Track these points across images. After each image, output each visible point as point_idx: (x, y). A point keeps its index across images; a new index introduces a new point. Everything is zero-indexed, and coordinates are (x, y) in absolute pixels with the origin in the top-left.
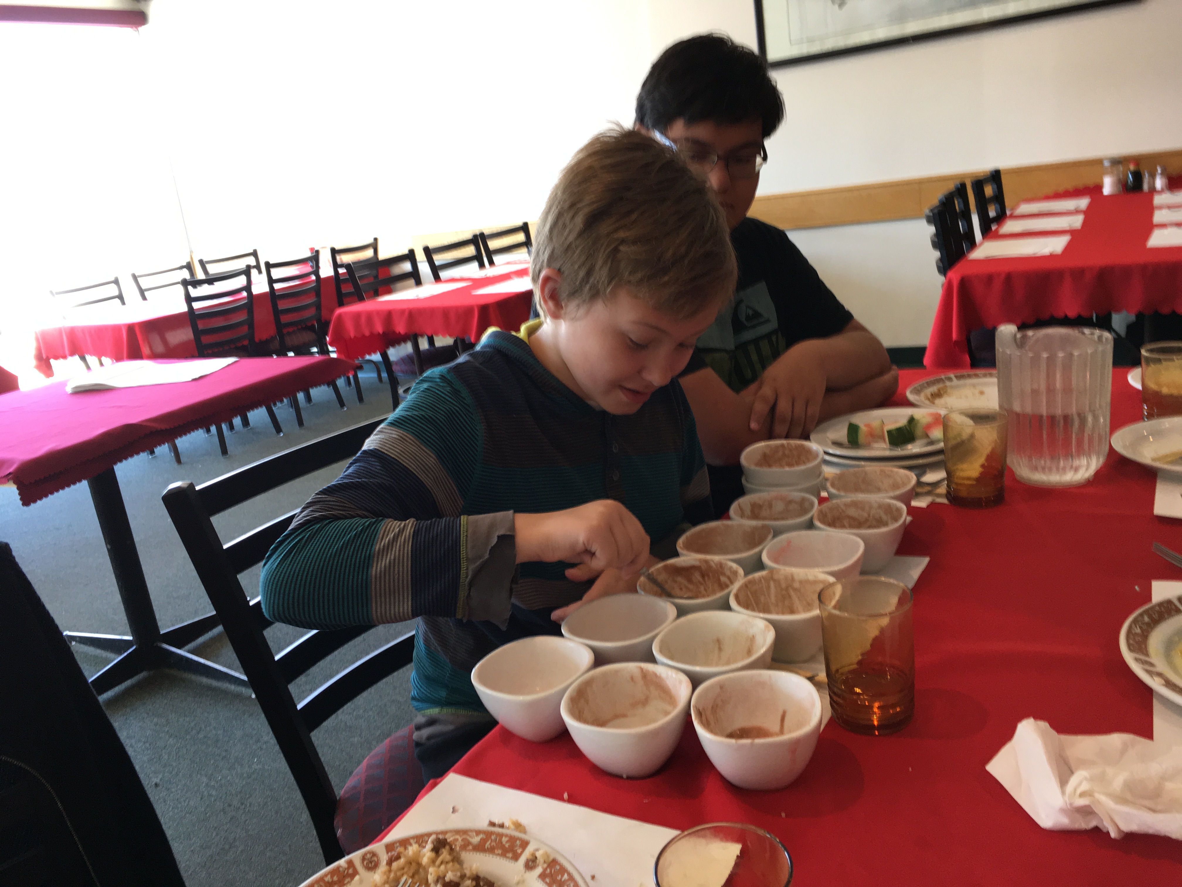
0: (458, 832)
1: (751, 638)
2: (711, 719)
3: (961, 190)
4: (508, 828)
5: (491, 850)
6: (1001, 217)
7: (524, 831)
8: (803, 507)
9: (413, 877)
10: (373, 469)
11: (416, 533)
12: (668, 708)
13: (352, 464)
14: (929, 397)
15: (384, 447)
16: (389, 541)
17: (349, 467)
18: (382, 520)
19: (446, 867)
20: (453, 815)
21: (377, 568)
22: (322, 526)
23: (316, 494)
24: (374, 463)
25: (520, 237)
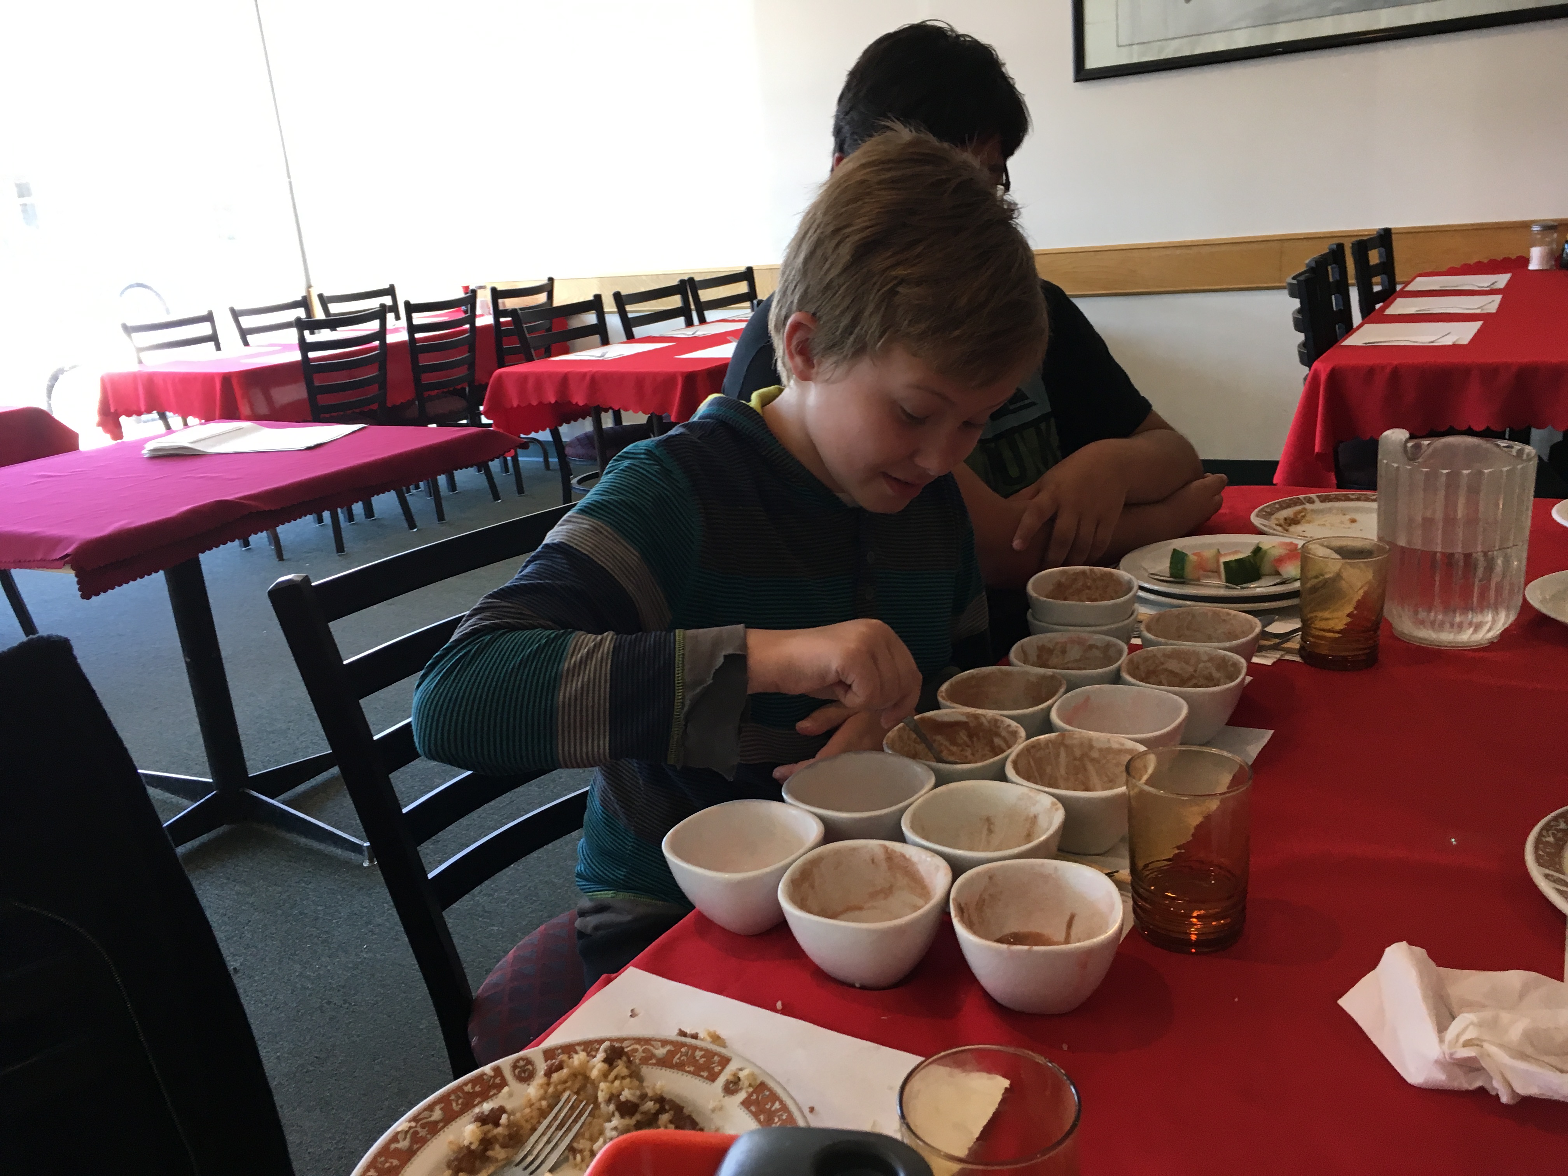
0: (638, 1040)
1: (1032, 818)
2: (975, 918)
3: (1336, 254)
4: (702, 1040)
5: (680, 1067)
6: (1389, 294)
7: (723, 1044)
8: (1108, 655)
9: (577, 1093)
10: (559, 568)
11: (617, 650)
12: (920, 902)
13: (529, 562)
14: (1282, 522)
15: (572, 540)
16: (581, 657)
17: (526, 566)
18: (571, 633)
19: (621, 1083)
20: (632, 1019)
21: (565, 693)
22: (495, 637)
23: (485, 597)
24: (559, 560)
25: (742, 287)
